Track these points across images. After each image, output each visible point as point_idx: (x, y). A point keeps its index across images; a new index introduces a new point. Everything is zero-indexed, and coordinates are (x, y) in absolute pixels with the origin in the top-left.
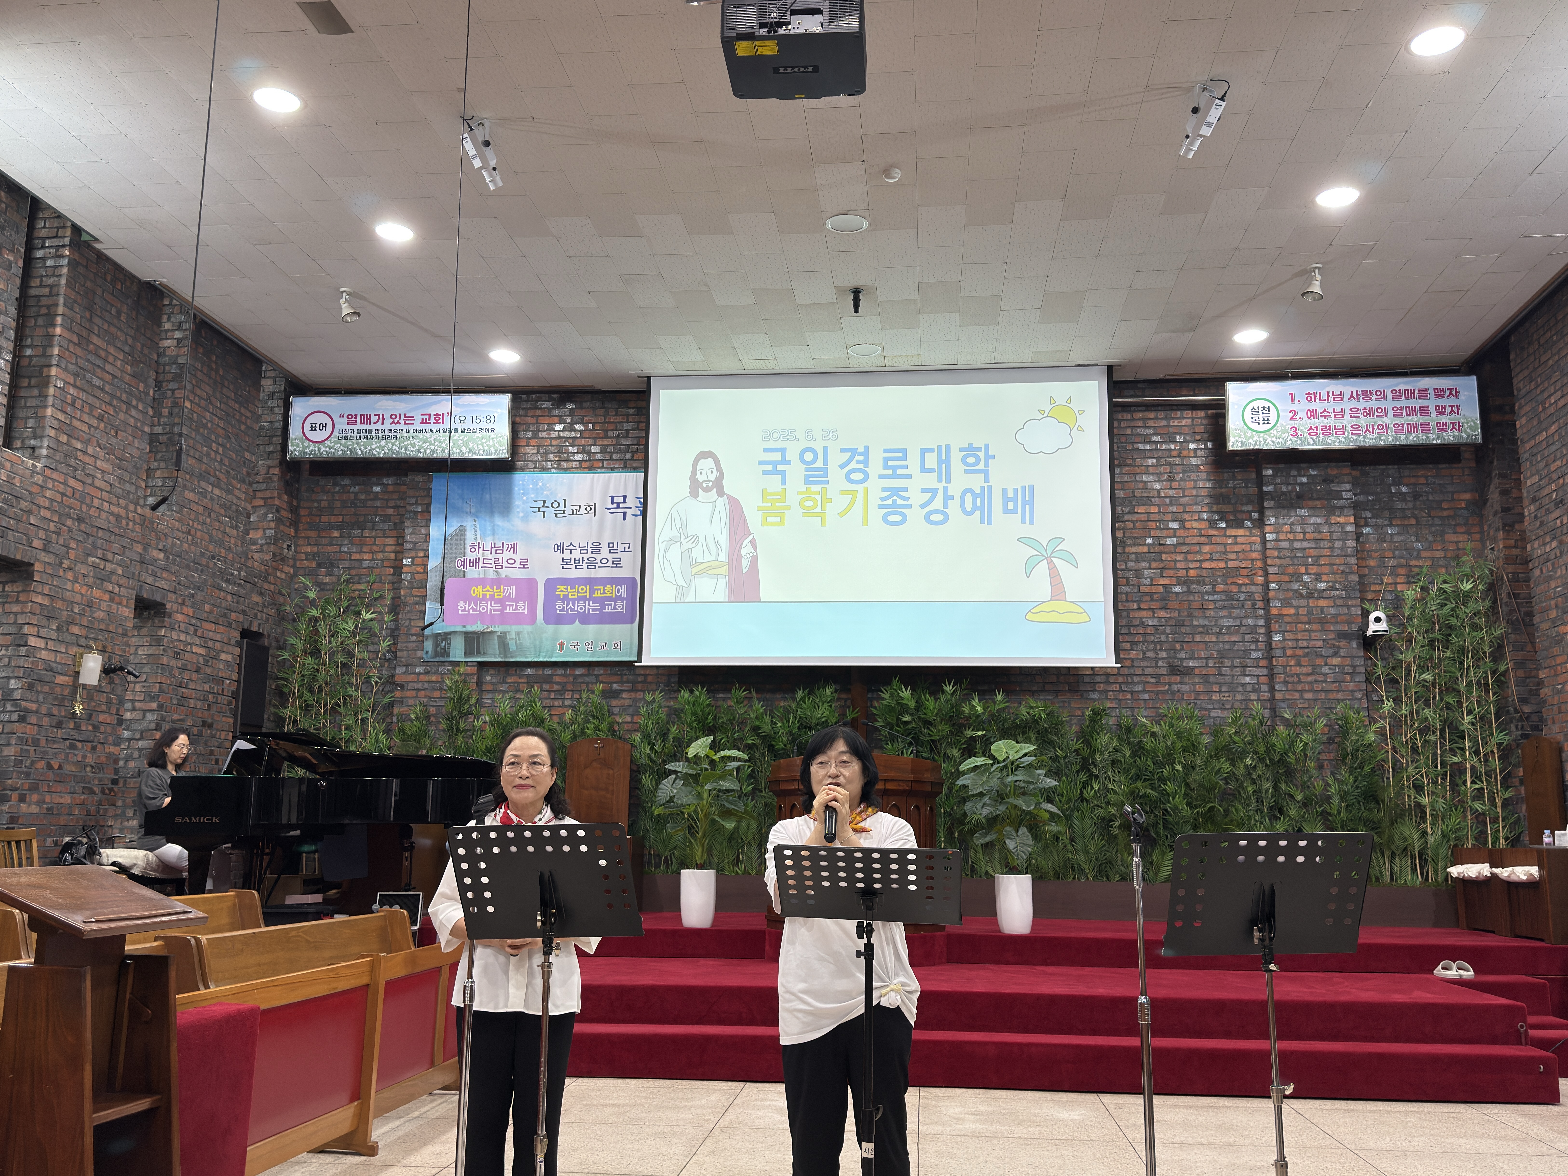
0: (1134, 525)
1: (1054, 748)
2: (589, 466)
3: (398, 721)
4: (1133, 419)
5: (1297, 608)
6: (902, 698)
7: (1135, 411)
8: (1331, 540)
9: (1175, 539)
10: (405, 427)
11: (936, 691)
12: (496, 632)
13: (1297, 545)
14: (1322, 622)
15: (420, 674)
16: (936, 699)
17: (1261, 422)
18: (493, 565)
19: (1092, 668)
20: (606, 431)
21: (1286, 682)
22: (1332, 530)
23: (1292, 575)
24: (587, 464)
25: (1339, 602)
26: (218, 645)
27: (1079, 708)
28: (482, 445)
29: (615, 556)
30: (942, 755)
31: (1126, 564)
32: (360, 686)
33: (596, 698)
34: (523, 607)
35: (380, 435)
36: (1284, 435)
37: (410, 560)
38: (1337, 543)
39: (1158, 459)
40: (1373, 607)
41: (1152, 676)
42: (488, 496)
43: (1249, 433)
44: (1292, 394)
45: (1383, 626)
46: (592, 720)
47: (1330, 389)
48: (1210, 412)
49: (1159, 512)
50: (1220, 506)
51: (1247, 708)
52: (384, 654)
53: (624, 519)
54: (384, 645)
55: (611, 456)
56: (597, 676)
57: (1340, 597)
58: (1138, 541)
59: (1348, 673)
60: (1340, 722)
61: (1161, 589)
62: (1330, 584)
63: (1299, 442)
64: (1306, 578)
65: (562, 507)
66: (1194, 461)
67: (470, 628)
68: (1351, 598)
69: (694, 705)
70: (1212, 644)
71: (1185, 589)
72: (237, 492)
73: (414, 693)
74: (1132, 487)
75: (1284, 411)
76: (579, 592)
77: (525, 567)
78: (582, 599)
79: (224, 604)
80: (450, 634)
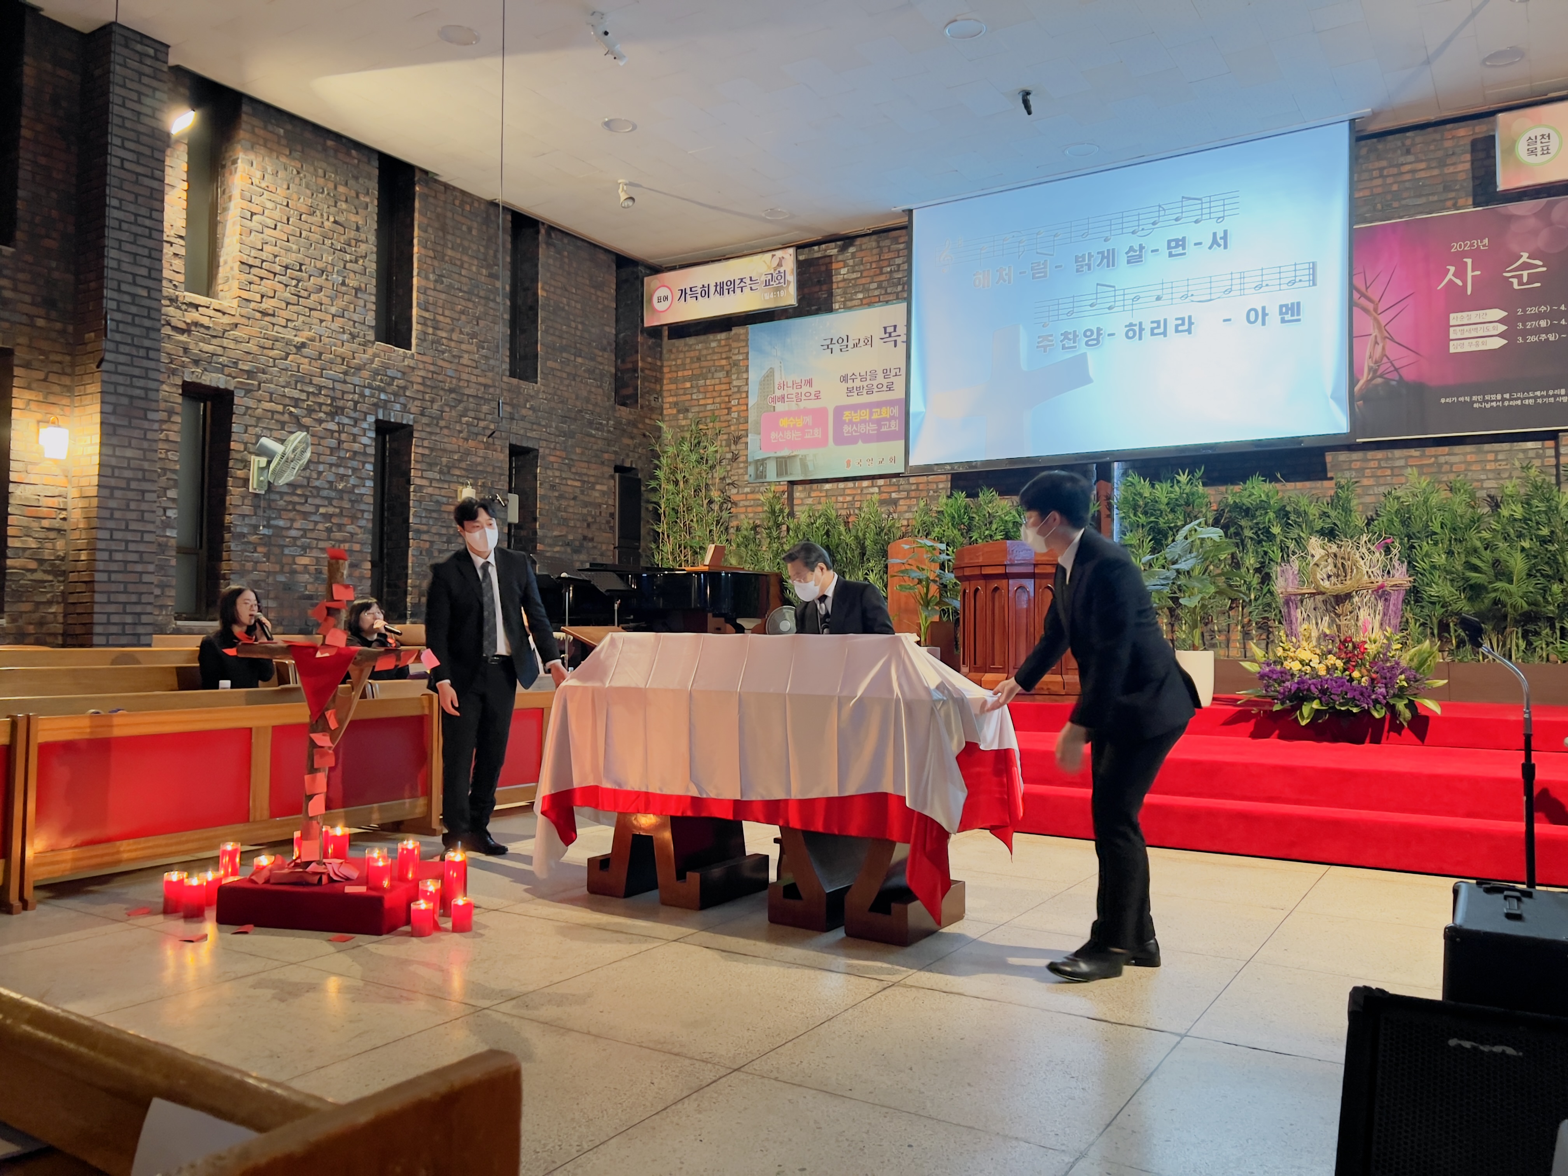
2: (869, 302)
12: (798, 455)
15: (747, 493)
17: (1539, 153)
18: (795, 399)
20: (881, 268)
24: (865, 301)
26: (592, 479)
29: (889, 380)
33: (874, 506)
34: (817, 433)
37: (736, 401)
42: (789, 340)
46: (870, 525)
53: (896, 346)
55: (886, 290)
56: (879, 487)
65: (845, 343)
67: (780, 454)
72: (599, 359)
73: (743, 510)
76: (860, 416)
77: (818, 398)
78: (863, 421)
79: (595, 447)
80: (765, 459)
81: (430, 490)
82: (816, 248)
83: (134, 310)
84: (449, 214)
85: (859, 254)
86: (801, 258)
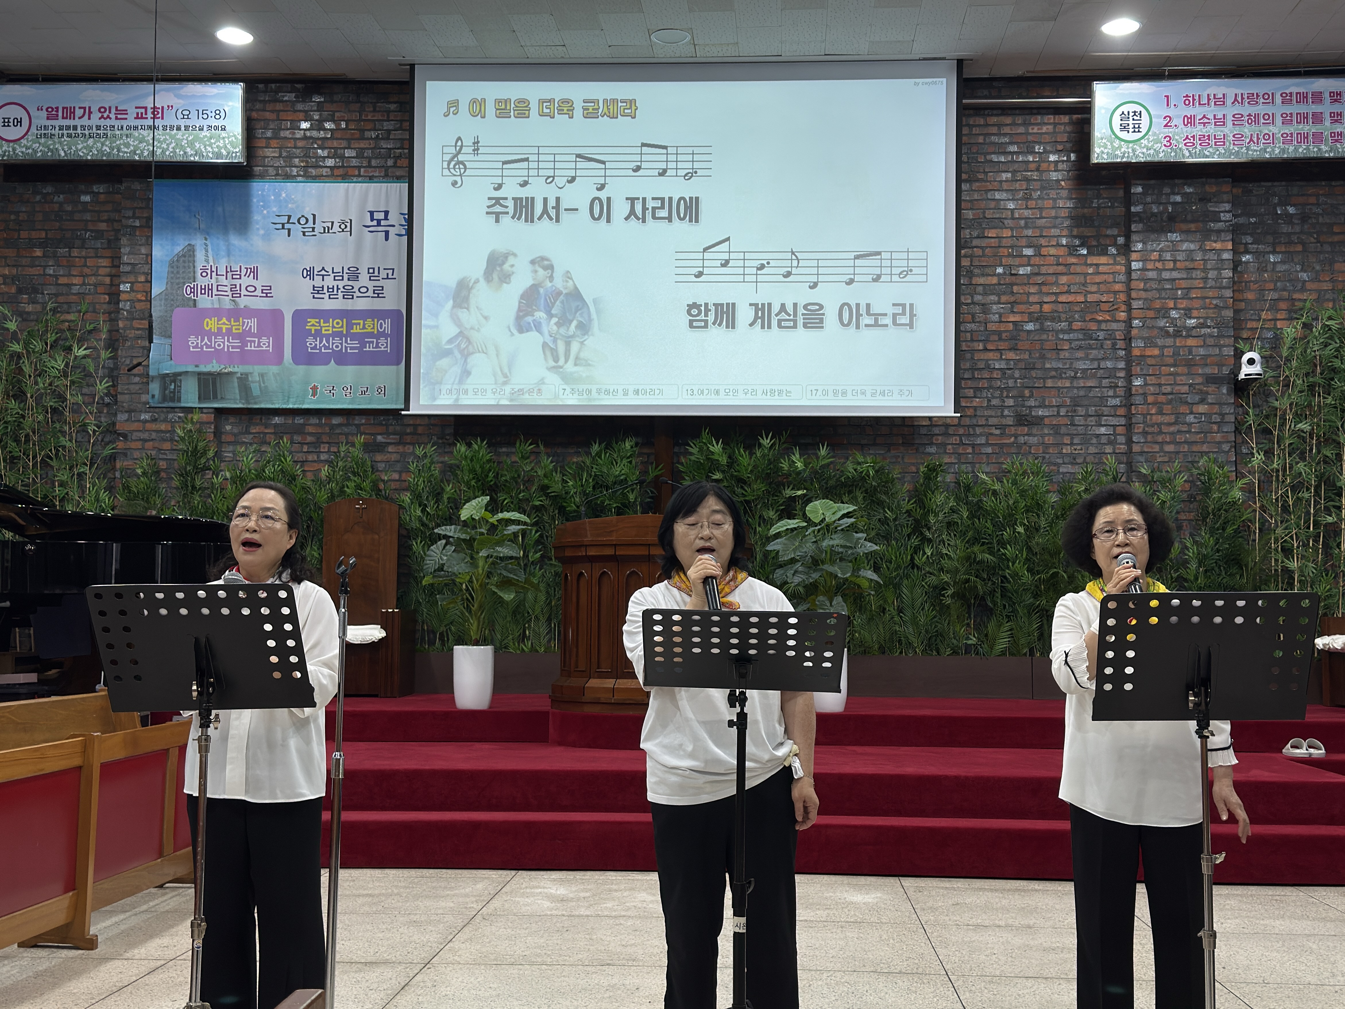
0: (983, 251)
1: (883, 509)
2: (343, 174)
3: (122, 477)
4: (987, 125)
5: (1163, 347)
6: (713, 453)
7: (988, 115)
8: (1205, 270)
9: (1029, 268)
10: (117, 123)
11: (751, 445)
12: (236, 373)
13: (1166, 275)
14: (1190, 364)
15: (145, 421)
16: (751, 454)
17: (1131, 130)
18: (230, 293)
19: (930, 418)
20: (362, 131)
21: (1145, 433)
22: (1206, 258)
23: (1158, 310)
24: (340, 172)
25: (1210, 341)
27: (913, 464)
28: (211, 145)
29: (377, 283)
30: (757, 517)
31: (972, 297)
32: (74, 435)
33: (357, 452)
34: (266, 344)
35: (87, 132)
36: (1156, 146)
37: (128, 285)
38: (1211, 272)
39: (1014, 172)
40: (1248, 346)
41: (996, 427)
42: (220, 209)
43: (1117, 143)
44: (1167, 97)
45: (1256, 369)
46: (352, 477)
47: (1212, 91)
48: (1075, 117)
49: (1013, 236)
50: (1081, 229)
51: (1101, 463)
52: (102, 398)
53: (387, 239)
54: (102, 387)
55: (369, 162)
56: (358, 426)
57: (1211, 336)
58: (986, 269)
59: (1215, 423)
60: (1202, 478)
61: (1011, 326)
62: (1201, 321)
63: (1173, 154)
64: (1174, 314)
65: (310, 224)
66: (1054, 176)
67: (203, 368)
68: (1223, 336)
69: (472, 460)
70: (1065, 390)
71: (1038, 327)
73: (139, 445)
74: (983, 206)
75: (1158, 117)
76: (333, 327)
77: (266, 294)
78: (338, 335)
80: (180, 374)
85: (328, 107)
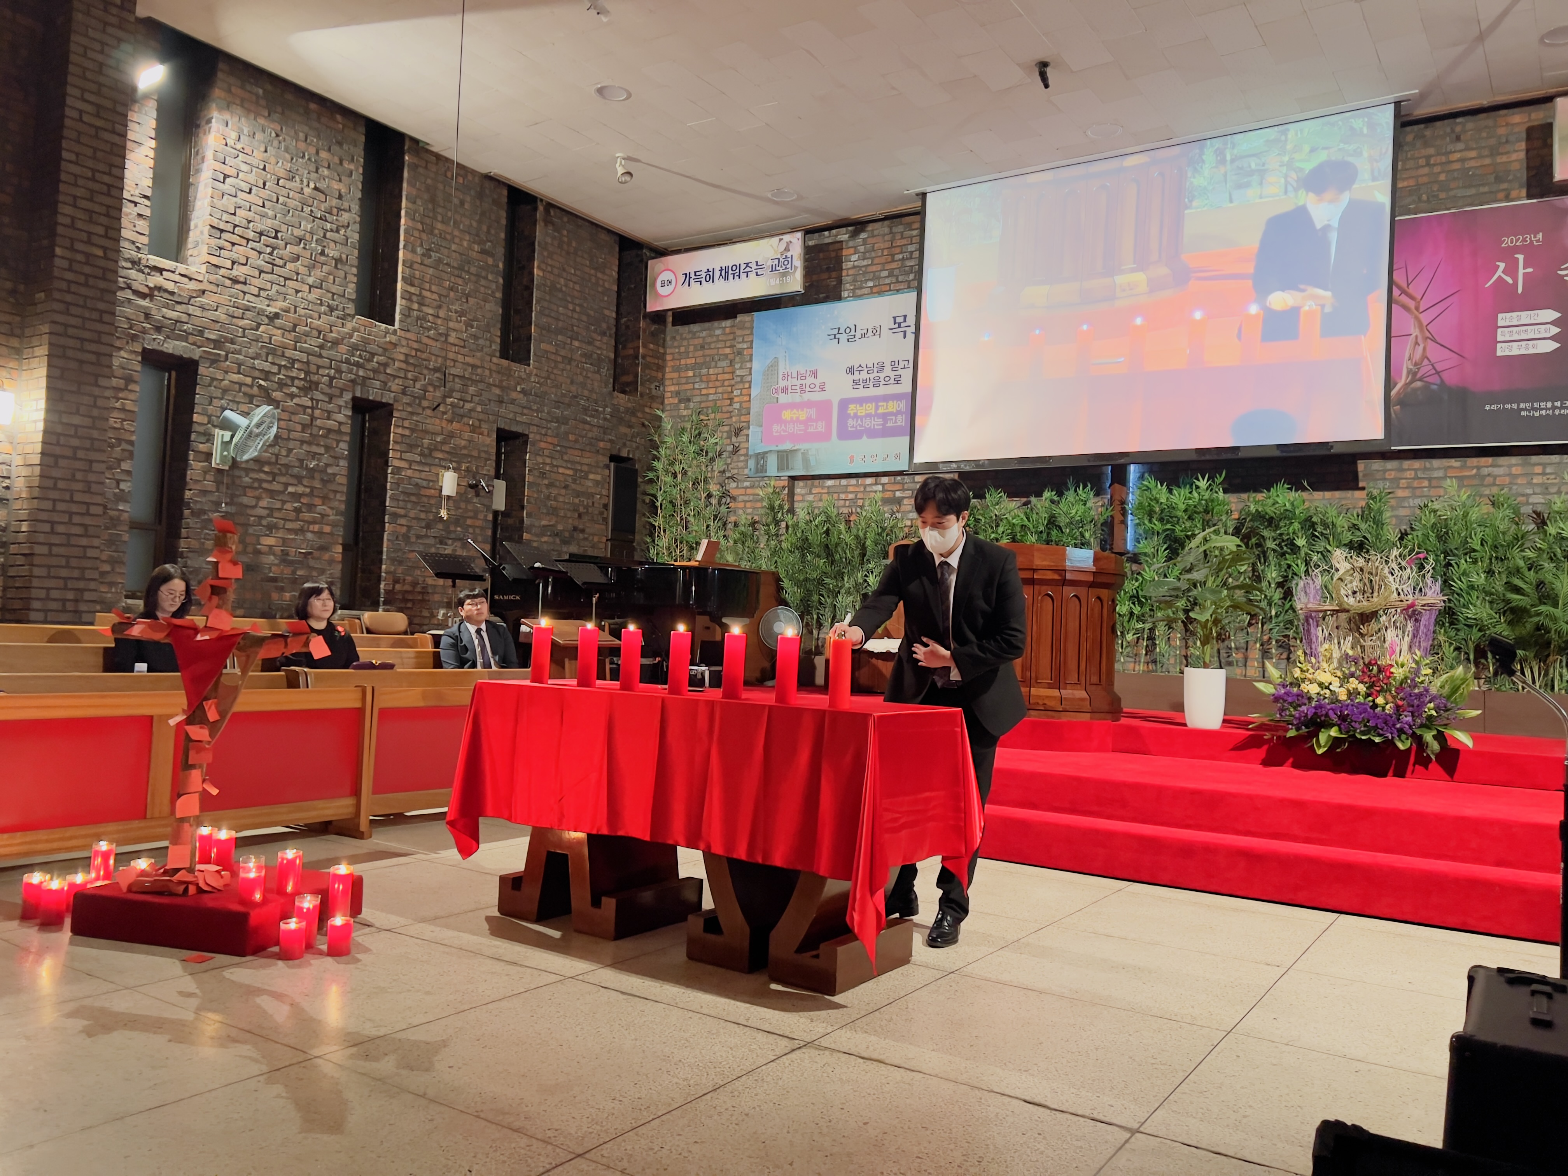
2: (879, 291)
12: (800, 449)
15: (746, 488)
18: (798, 391)
20: (893, 255)
24: (875, 290)
26: (585, 468)
29: (896, 373)
34: (821, 427)
37: (738, 392)
42: (795, 329)
53: (905, 337)
55: (897, 279)
65: (853, 333)
67: (782, 447)
72: (598, 343)
73: (742, 505)
76: (866, 409)
77: (822, 389)
78: (869, 415)
79: (590, 435)
80: (766, 453)
81: (409, 473)
82: (826, 233)
83: (87, 270)
84: (440, 186)
85: (870, 241)
86: (811, 243)
